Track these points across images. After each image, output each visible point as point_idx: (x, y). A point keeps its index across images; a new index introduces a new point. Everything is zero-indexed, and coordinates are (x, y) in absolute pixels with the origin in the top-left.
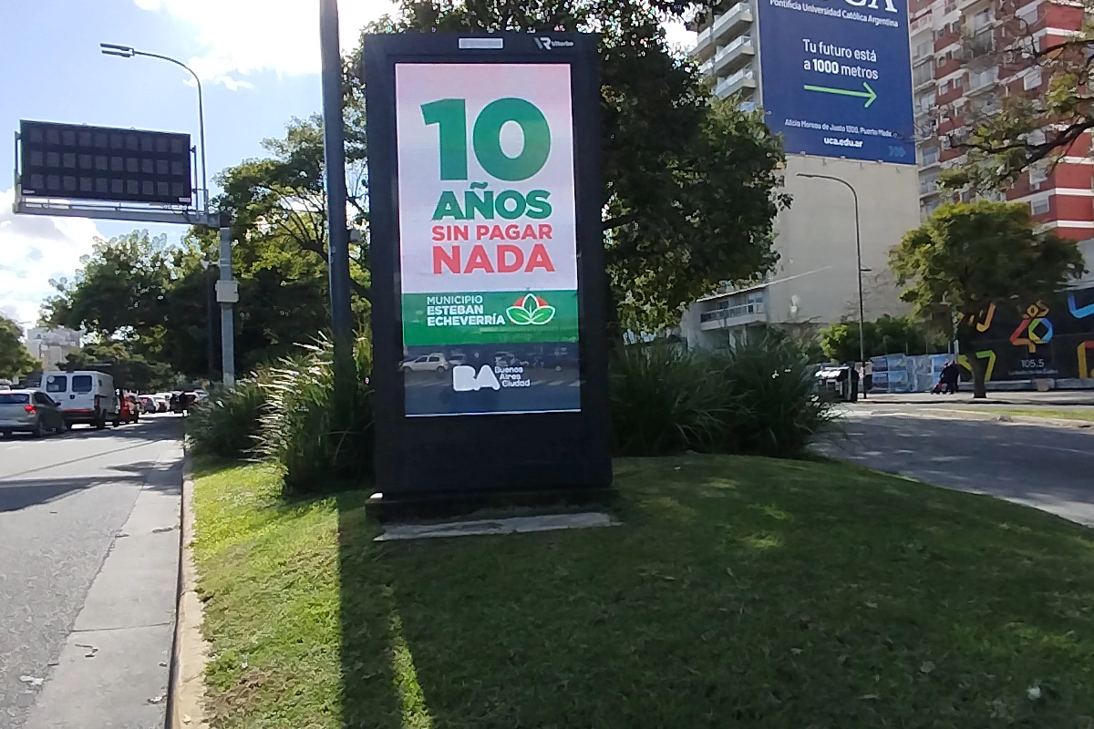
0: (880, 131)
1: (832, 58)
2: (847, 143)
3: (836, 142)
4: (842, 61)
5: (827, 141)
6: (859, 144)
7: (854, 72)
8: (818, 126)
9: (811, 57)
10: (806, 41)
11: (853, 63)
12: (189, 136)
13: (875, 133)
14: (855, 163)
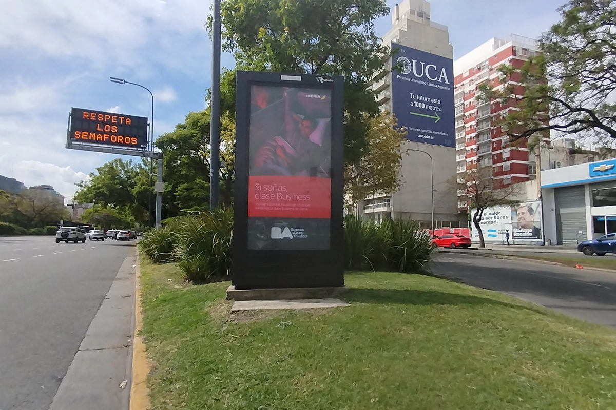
0: (441, 133)
1: (422, 102)
2: (427, 137)
3: (422, 136)
4: (426, 103)
5: (419, 136)
6: (432, 138)
7: (430, 108)
8: (415, 130)
9: (413, 101)
10: (412, 94)
11: (430, 104)
12: (147, 118)
13: (439, 133)
14: (431, 146)
